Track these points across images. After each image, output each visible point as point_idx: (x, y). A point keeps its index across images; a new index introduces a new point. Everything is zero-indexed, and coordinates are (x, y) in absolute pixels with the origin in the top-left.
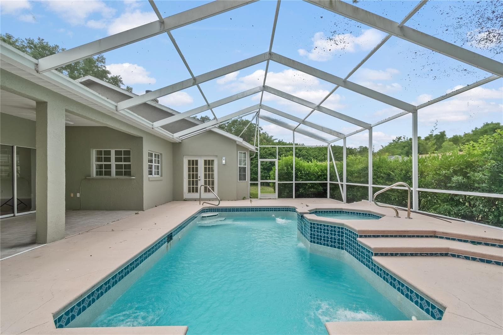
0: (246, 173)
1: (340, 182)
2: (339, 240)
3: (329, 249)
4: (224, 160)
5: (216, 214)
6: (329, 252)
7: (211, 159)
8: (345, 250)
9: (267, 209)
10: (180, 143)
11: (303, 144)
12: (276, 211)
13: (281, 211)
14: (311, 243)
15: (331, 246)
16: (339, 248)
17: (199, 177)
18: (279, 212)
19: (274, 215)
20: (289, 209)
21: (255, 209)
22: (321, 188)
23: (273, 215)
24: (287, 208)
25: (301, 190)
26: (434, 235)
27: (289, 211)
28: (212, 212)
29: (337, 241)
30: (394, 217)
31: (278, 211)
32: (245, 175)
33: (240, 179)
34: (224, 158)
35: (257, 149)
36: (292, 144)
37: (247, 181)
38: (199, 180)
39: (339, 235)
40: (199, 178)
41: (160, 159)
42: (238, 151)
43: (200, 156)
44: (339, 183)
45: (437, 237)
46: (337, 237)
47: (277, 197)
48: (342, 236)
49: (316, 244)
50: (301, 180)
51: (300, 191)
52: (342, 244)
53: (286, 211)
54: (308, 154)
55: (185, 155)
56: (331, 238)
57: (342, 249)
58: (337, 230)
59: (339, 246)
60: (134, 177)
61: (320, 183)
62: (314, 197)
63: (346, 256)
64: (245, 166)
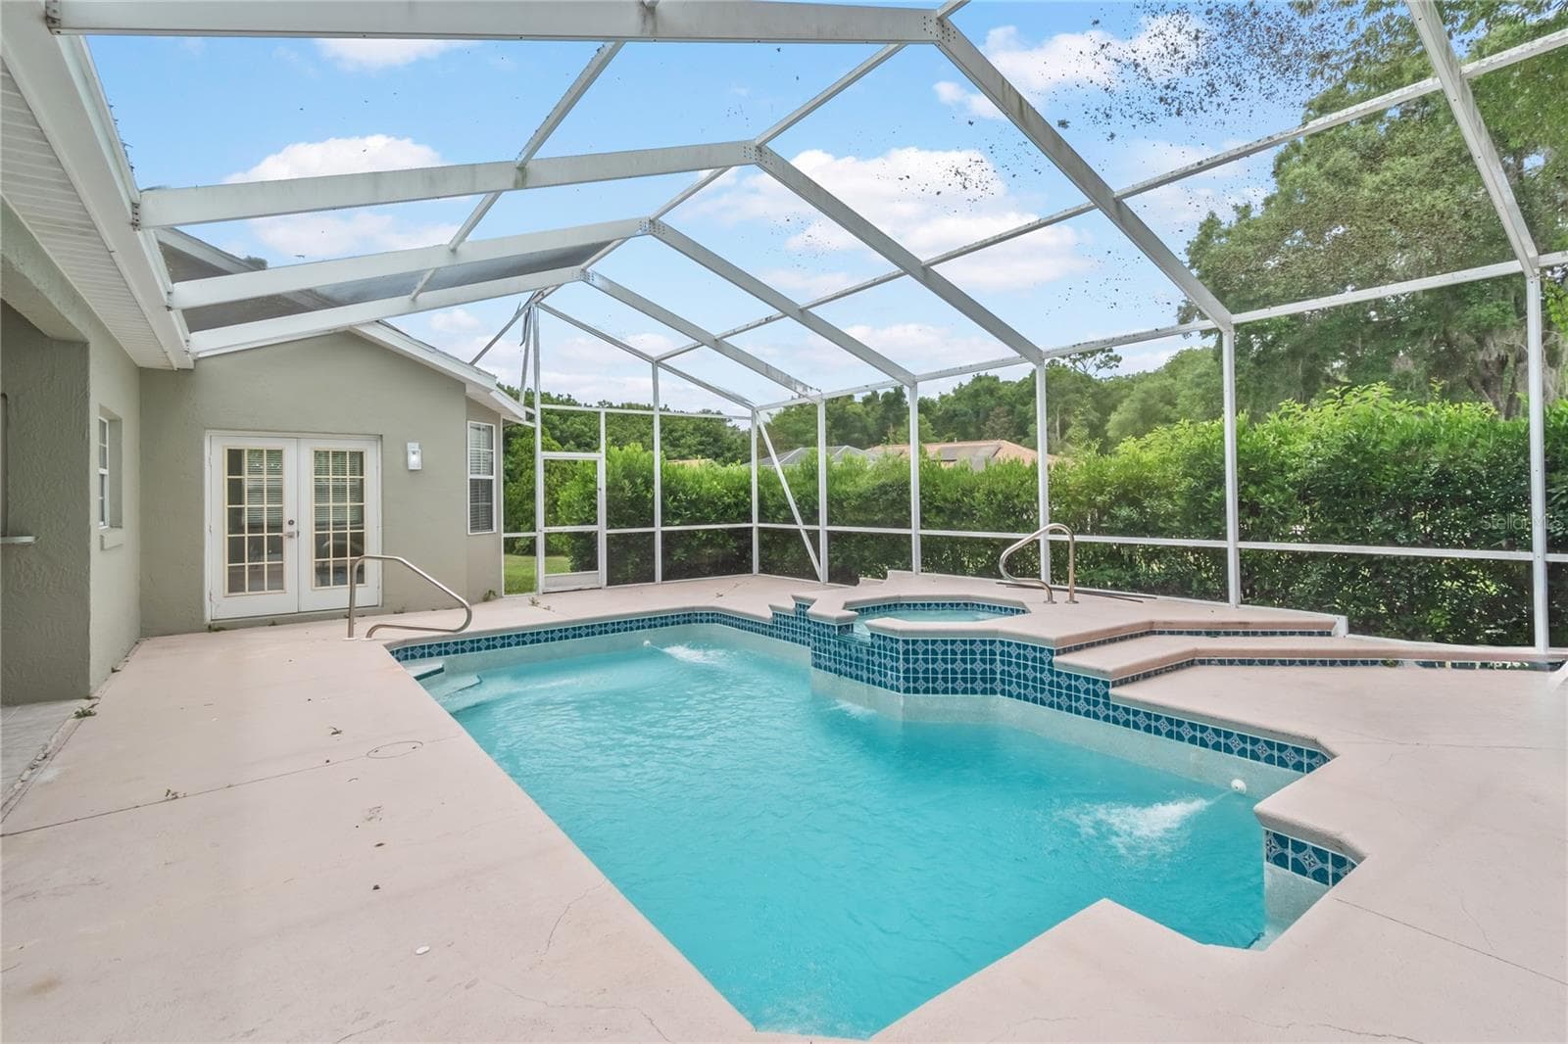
0: (491, 501)
1: (804, 524)
2: (984, 672)
3: (959, 702)
4: (414, 453)
5: (439, 666)
6: (958, 708)
7: (348, 446)
8: (999, 695)
9: (626, 622)
10: (186, 372)
11: (666, 406)
12: (655, 626)
13: (670, 627)
14: (907, 695)
15: (965, 691)
16: (984, 692)
17: (291, 523)
18: (664, 628)
19: (650, 640)
20: (696, 614)
21: (587, 627)
22: (732, 543)
23: (647, 642)
24: (689, 615)
25: (680, 554)
26: (1150, 631)
27: (696, 621)
28: (435, 658)
29: (979, 676)
30: (1045, 602)
31: (662, 625)
32: (491, 507)
33: (475, 526)
34: (413, 446)
35: (531, 417)
36: (649, 408)
37: (495, 530)
38: (291, 536)
39: (983, 661)
40: (287, 528)
41: (107, 446)
42: (469, 422)
43: (297, 434)
44: (800, 526)
45: (1154, 633)
46: (978, 666)
47: (605, 583)
48: (992, 661)
49: (921, 696)
50: (677, 522)
51: (675, 558)
52: (993, 680)
53: (684, 622)
54: (590, 430)
55: (209, 429)
56: (964, 671)
57: (993, 692)
58: (978, 648)
59: (986, 688)
60: (28, 534)
61: (729, 531)
62: (709, 574)
63: (1006, 709)
64: (490, 477)
